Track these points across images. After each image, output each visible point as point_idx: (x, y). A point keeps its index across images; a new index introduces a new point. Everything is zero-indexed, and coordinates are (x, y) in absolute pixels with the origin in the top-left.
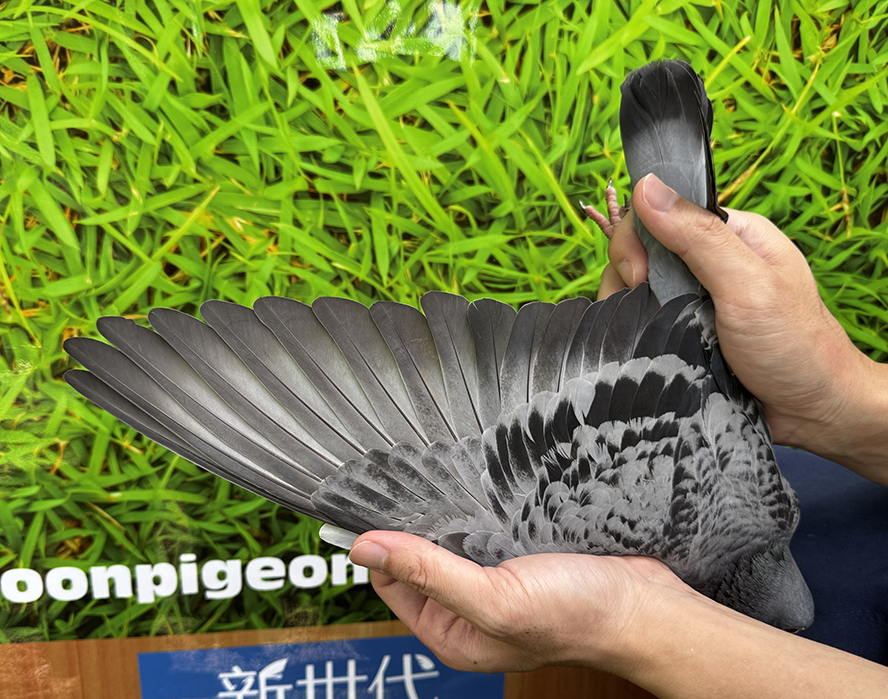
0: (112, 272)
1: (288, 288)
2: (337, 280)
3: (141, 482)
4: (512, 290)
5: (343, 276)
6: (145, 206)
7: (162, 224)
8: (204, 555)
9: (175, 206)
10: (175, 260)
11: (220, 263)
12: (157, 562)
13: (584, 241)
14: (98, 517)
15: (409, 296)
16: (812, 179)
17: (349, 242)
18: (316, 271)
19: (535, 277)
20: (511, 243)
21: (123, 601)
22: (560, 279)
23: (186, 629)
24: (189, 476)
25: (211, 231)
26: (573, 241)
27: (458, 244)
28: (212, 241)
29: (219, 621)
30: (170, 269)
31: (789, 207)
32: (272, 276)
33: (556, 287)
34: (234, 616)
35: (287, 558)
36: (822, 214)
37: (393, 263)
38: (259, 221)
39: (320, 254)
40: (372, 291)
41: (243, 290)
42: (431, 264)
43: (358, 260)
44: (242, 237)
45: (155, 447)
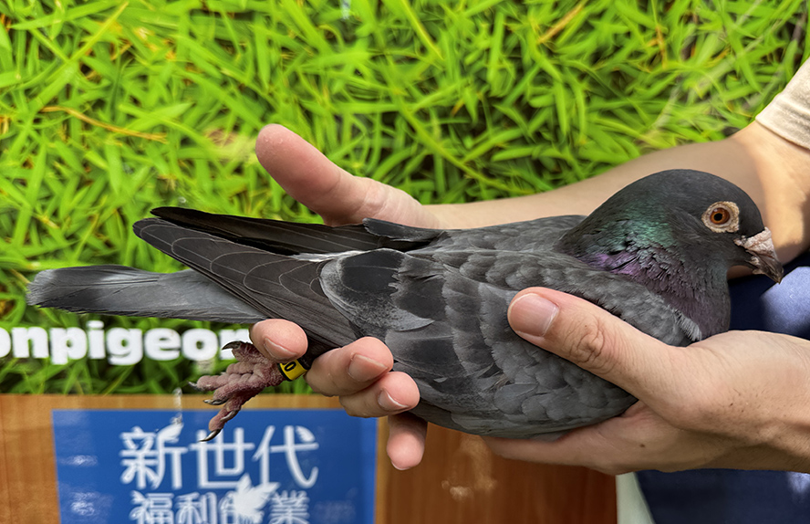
0: (37, 69)
1: (184, 90)
2: (224, 83)
3: (56, 254)
4: (374, 100)
5: (230, 80)
6: (66, 15)
7: (80, 32)
8: (109, 323)
9: (92, 17)
10: (90, 62)
11: (127, 67)
12: (71, 326)
13: (436, 61)
14: (20, 284)
15: (287, 101)
16: (629, 18)
17: (234, 52)
18: (207, 75)
19: (395, 90)
20: (374, 59)
21: (40, 360)
22: (416, 93)
23: (94, 388)
24: (95, 250)
25: (121, 39)
26: (426, 61)
27: (327, 57)
28: (121, 47)
29: (124, 384)
30: (85, 69)
31: (612, 42)
32: (170, 80)
33: (411, 99)
34: (135, 381)
35: (181, 330)
36: (640, 49)
37: (273, 72)
38: (160, 32)
39: (210, 62)
40: (256, 96)
41: (146, 89)
42: (306, 74)
43: (243, 68)
44: (146, 45)
45: (70, 223)
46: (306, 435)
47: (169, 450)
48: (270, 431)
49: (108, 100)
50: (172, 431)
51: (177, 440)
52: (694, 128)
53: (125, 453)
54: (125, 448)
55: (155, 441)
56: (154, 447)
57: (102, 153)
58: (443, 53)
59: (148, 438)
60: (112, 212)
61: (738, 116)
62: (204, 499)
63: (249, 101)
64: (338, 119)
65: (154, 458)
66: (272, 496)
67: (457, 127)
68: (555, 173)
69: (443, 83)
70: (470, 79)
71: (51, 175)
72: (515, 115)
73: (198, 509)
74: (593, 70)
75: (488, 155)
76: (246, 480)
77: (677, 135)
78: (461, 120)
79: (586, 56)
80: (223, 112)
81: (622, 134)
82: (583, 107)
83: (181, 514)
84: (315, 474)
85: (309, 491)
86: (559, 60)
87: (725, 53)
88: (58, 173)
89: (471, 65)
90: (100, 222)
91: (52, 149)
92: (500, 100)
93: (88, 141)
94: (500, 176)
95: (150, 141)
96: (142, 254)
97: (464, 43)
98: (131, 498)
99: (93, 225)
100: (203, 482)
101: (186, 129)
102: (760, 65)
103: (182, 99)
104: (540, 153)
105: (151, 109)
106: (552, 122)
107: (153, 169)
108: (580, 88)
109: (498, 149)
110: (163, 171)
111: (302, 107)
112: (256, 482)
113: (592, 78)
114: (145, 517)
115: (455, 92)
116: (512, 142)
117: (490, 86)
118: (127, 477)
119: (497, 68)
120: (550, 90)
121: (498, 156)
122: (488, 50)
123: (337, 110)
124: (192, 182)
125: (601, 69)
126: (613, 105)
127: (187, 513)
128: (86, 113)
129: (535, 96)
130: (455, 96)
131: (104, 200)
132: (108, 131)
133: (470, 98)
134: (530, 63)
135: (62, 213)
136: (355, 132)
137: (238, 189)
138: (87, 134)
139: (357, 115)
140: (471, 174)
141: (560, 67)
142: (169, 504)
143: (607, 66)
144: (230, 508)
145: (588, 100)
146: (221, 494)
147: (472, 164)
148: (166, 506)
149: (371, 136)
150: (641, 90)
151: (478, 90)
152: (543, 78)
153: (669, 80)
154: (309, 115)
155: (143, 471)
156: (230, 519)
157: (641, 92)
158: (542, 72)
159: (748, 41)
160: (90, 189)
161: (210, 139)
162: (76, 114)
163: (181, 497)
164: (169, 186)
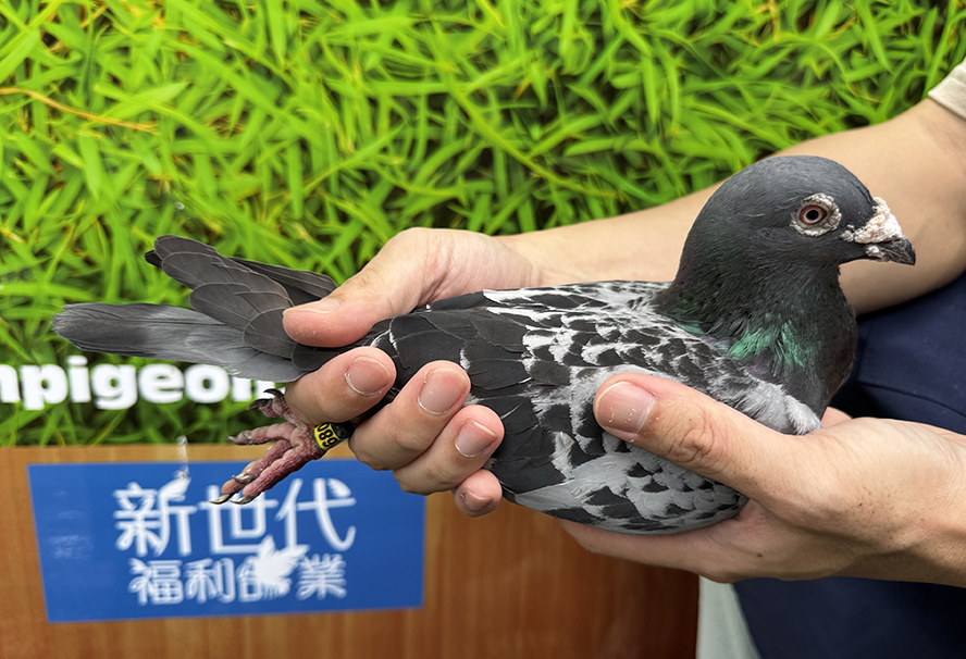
1: (177, 67)
2: (229, 58)
3: (24, 274)
4: (418, 79)
5: (236, 54)
8: (94, 360)
10: (54, 29)
11: (103, 35)
12: (46, 363)
13: (496, 29)
15: (308, 80)
17: (240, 18)
18: (206, 48)
19: (444, 65)
20: (417, 26)
21: (10, 405)
22: (471, 69)
23: (79, 438)
24: (72, 269)
26: (482, 30)
27: (358, 24)
28: (93, 10)
29: (115, 433)
30: (49, 39)
31: (712, 7)
32: (159, 53)
33: (464, 77)
34: (129, 428)
35: (184, 367)
36: (748, 16)
37: (290, 43)
39: (209, 31)
40: (269, 74)
41: (128, 65)
42: (331, 46)
43: (251, 38)
44: (127, 9)
45: (39, 236)
46: (341, 489)
47: (174, 510)
48: (296, 486)
49: (81, 79)
50: (177, 487)
51: (183, 498)
52: (810, 115)
53: (120, 514)
54: (120, 508)
55: (156, 498)
56: (155, 507)
57: (75, 147)
58: (504, 20)
59: (148, 496)
60: (92, 222)
61: (862, 101)
62: (218, 566)
63: (261, 81)
64: (373, 102)
65: (155, 519)
66: (301, 561)
67: (522, 113)
68: (641, 170)
69: (504, 56)
70: (538, 52)
71: (11, 175)
72: (593, 97)
73: (212, 578)
74: (689, 42)
75: (560, 148)
76: (269, 543)
77: (789, 125)
78: (527, 105)
79: (681, 24)
80: (228, 94)
81: (723, 122)
82: (676, 89)
83: (192, 584)
84: (351, 534)
85: (345, 554)
86: (647, 29)
87: (850, 23)
88: (21, 173)
89: (539, 35)
90: (76, 235)
91: (11, 141)
92: (575, 78)
93: (57, 132)
94: (574, 174)
95: (135, 131)
96: (132, 274)
97: (529, 6)
98: (129, 567)
99: (67, 239)
100: (217, 546)
101: (181, 116)
102: (892, 38)
103: (175, 79)
104: (623, 146)
105: (136, 92)
106: (638, 107)
107: (141, 167)
108: (673, 64)
109: (573, 140)
110: (155, 169)
111: (327, 87)
112: (280, 544)
113: (688, 53)
114: (147, 587)
115: (520, 69)
116: (590, 131)
117: (563, 61)
118: (124, 543)
119: (571, 38)
120: (637, 67)
121: (573, 150)
122: (560, 16)
123: (371, 92)
124: (191, 184)
125: (698, 41)
126: (713, 86)
127: (199, 583)
128: (52, 96)
129: (618, 73)
130: (519, 74)
131: (81, 207)
132: (81, 119)
133: (538, 76)
134: (613, 32)
135: (28, 224)
136: (395, 118)
137: (248, 191)
138: (54, 123)
139: (396, 98)
140: (539, 171)
141: (648, 38)
142: (177, 573)
143: (708, 36)
144: (250, 576)
145: (682, 79)
146: (239, 560)
147: (540, 159)
148: (173, 575)
149: (414, 124)
150: (747, 67)
151: (548, 65)
152: (628, 52)
153: (781, 56)
154: (335, 97)
155: (143, 536)
156: (251, 589)
157: (747, 72)
158: (627, 44)
159: (878, 8)
160: (61, 192)
161: (213, 128)
162: (39, 97)
163: (191, 564)
164: (162, 189)
